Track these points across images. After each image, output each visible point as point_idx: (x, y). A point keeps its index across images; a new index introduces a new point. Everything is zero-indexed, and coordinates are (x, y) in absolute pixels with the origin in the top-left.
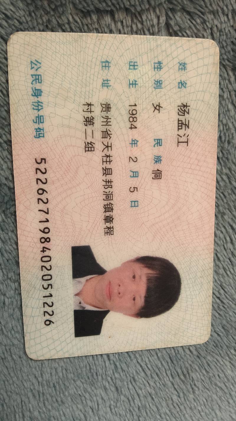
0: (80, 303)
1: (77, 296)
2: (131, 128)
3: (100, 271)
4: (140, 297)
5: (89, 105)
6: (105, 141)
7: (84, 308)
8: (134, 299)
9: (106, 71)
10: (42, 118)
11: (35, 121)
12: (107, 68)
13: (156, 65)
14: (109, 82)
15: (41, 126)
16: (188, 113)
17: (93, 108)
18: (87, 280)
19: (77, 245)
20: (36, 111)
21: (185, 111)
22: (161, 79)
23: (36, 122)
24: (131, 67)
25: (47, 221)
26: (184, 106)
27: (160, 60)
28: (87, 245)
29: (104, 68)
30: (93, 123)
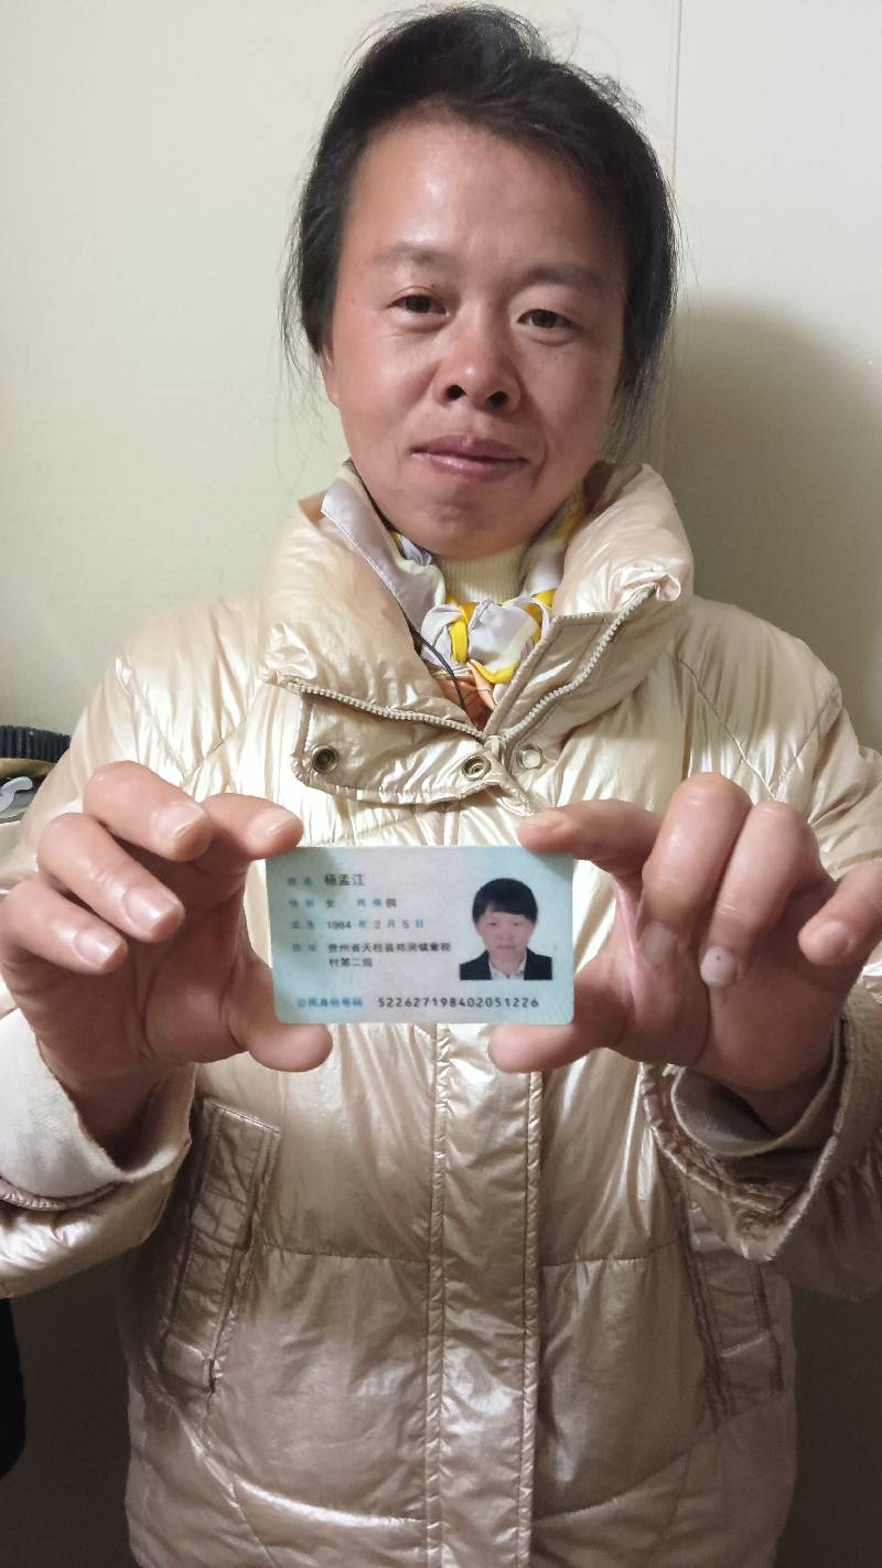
0: (517, 974)
1: (510, 976)
2: (349, 927)
3: (486, 956)
4: (515, 919)
5: (331, 962)
6: (362, 949)
7: (522, 971)
8: (516, 924)
9: (301, 947)
10: (344, 1000)
11: (347, 1005)
12: (299, 947)
14: (311, 945)
15: (351, 1001)
16: (333, 876)
17: (334, 959)
18: (494, 967)
19: (458, 975)
20: (340, 1004)
22: (305, 901)
23: (349, 1004)
25: (435, 999)
26: (327, 879)
27: (288, 902)
28: (459, 967)
29: (299, 949)
30: (347, 958)
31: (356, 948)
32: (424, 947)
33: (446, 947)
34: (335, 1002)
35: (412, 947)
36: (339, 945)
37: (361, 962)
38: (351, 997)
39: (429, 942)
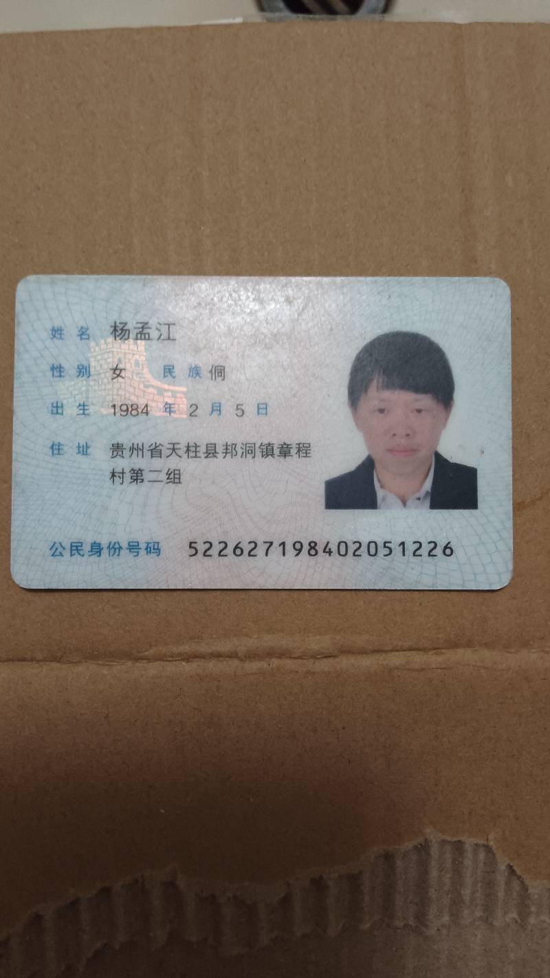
0: (419, 499)
1: (407, 503)
2: (147, 413)
3: (368, 466)
4: (417, 400)
5: (113, 475)
6: (165, 452)
7: (428, 492)
9: (65, 448)
10: (131, 544)
11: (135, 554)
12: (61, 447)
13: (55, 374)
14: (81, 445)
15: (143, 546)
16: (126, 324)
17: (119, 470)
18: (382, 487)
19: (323, 501)
20: (122, 552)
21: (122, 330)
22: (76, 367)
23: (138, 553)
24: (60, 411)
25: (283, 544)
26: (115, 330)
27: (48, 368)
28: (323, 485)
29: (61, 452)
30: (139, 470)
31: (155, 451)
32: (268, 451)
33: (304, 450)
34: (115, 548)
35: (249, 450)
36: (127, 445)
37: (163, 476)
38: (143, 539)
39: (276, 442)
